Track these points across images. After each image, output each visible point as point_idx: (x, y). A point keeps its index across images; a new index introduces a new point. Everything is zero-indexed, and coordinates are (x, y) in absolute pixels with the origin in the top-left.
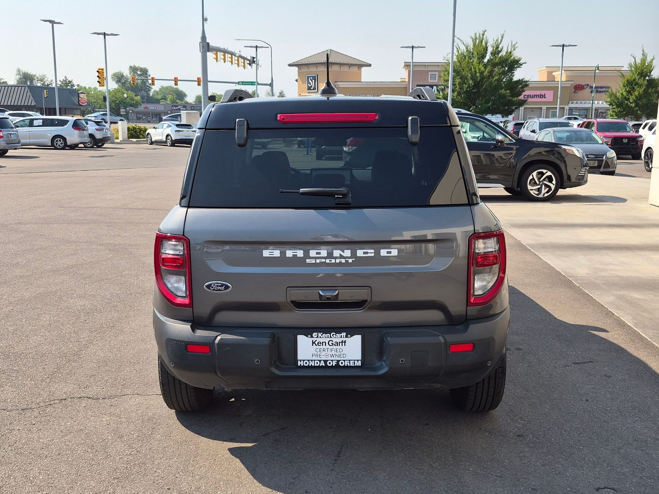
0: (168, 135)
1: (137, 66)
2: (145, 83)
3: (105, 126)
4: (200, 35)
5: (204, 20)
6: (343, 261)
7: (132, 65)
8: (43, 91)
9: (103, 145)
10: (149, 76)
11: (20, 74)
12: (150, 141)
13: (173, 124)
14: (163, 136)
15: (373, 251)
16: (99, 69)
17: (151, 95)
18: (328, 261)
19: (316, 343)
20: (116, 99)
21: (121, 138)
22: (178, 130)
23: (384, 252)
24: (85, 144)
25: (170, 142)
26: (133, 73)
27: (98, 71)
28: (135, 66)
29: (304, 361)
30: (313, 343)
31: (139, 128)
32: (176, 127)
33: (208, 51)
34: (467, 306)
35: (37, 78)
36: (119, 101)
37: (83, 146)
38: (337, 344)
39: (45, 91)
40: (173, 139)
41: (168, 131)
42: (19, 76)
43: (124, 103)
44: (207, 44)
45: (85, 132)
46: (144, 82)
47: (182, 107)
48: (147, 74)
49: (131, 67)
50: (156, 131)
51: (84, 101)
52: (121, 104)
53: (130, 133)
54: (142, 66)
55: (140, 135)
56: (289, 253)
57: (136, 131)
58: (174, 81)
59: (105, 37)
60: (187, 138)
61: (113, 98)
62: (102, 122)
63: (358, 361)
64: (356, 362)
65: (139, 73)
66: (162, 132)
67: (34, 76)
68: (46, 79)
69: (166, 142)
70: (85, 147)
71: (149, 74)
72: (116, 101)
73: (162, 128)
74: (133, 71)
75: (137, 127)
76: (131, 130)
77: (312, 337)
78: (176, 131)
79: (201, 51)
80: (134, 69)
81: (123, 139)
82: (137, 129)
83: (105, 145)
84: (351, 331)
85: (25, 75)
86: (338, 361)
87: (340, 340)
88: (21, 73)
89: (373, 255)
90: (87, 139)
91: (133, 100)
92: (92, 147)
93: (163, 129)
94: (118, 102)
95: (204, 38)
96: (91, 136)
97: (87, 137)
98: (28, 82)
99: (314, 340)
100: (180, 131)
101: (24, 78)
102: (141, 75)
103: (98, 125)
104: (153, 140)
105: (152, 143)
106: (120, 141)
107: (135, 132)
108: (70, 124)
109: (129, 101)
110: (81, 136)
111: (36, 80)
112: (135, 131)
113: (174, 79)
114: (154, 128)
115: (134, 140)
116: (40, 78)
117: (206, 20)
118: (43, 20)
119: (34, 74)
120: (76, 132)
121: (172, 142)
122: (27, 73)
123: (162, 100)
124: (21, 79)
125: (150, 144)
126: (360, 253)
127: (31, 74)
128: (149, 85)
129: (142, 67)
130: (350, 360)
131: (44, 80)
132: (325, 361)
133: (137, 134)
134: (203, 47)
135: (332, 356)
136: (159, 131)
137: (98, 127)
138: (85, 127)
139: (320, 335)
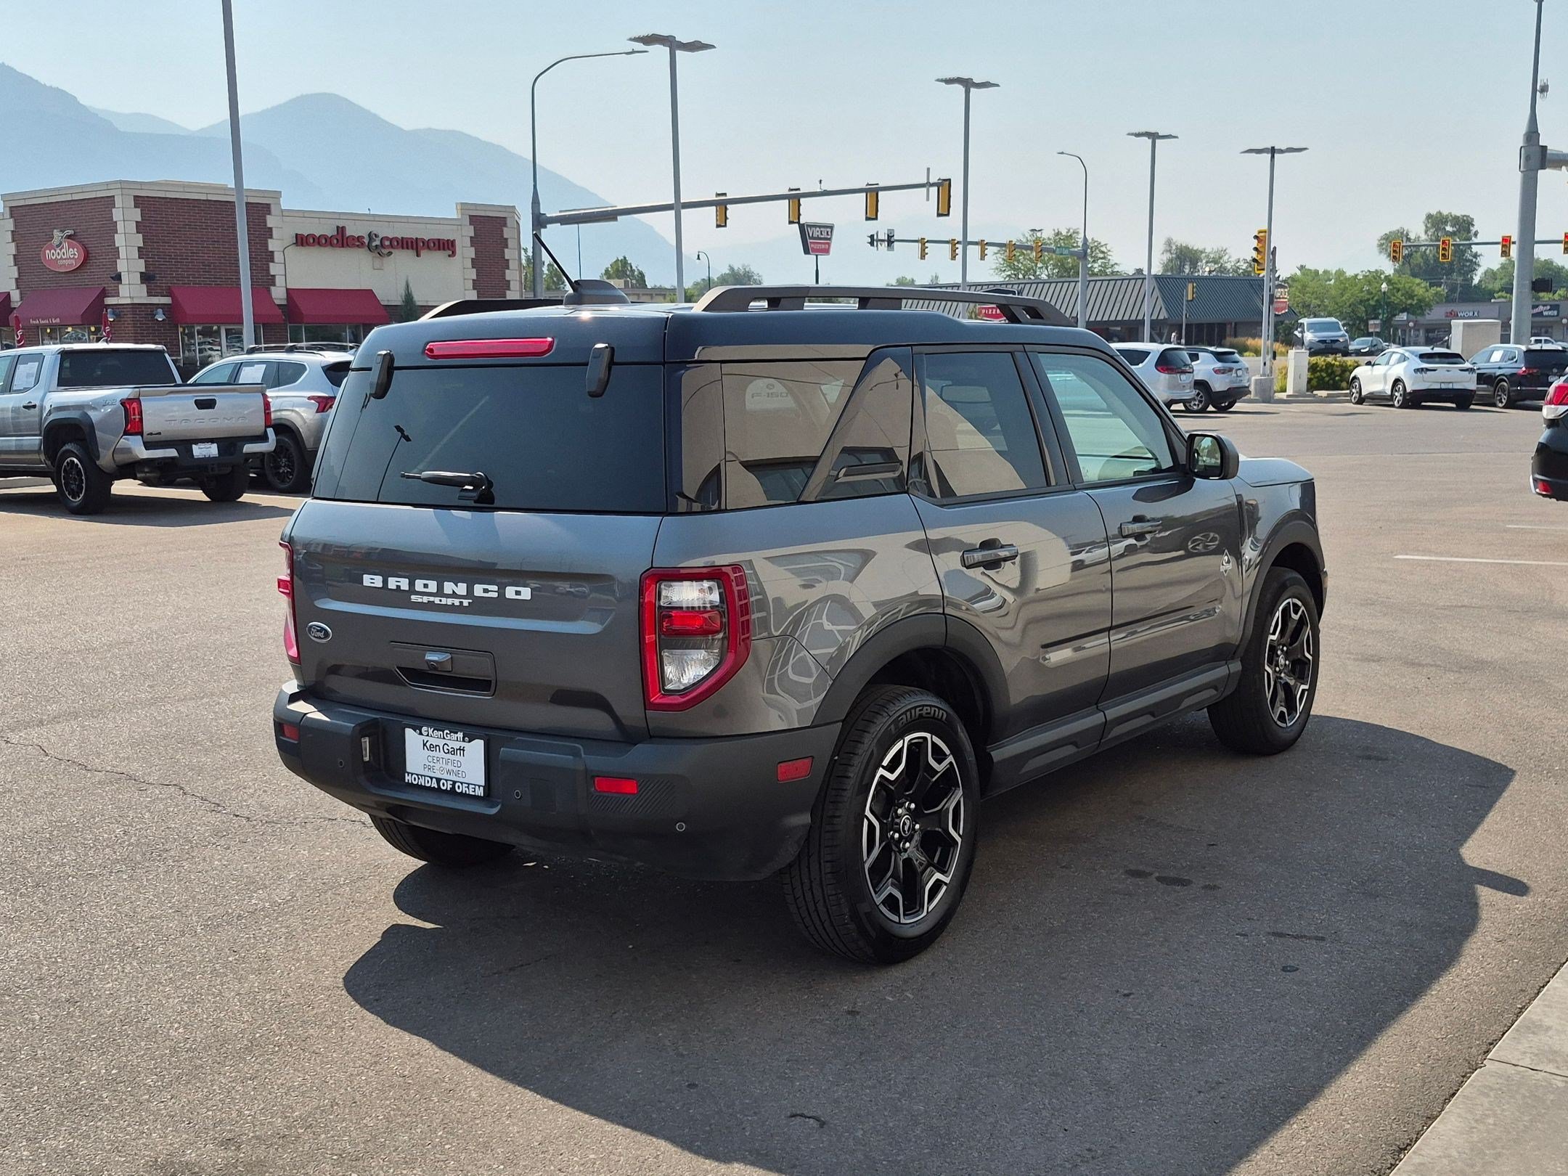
0: (1397, 381)
1: (1445, 213)
2: (1463, 252)
3: (1237, 362)
4: (1523, 127)
5: (1538, 90)
6: (457, 602)
7: (1434, 212)
8: (1186, 287)
9: (1231, 405)
10: (1476, 234)
11: (1170, 251)
12: (1358, 395)
13: (1412, 353)
14: (1385, 383)
15: (495, 588)
16: (1260, 232)
17: (1476, 281)
18: (437, 600)
19: (428, 745)
20: (1369, 296)
21: (1290, 391)
22: (1422, 369)
23: (510, 592)
24: (1188, 405)
25: (1401, 398)
26: (1432, 230)
27: (1256, 237)
28: (1440, 213)
29: (412, 774)
30: (424, 745)
31: (1341, 366)
32: (1418, 360)
33: (1543, 167)
34: (645, 709)
35: (1207, 256)
36: (1377, 301)
37: (1183, 408)
38: (453, 752)
39: (1190, 286)
40: (1408, 390)
41: (1399, 370)
42: (1168, 255)
43: (1388, 304)
44: (1538, 149)
45: (1183, 377)
46: (1460, 251)
47: (1548, 307)
48: (1469, 231)
49: (1429, 217)
50: (1372, 370)
51: (1282, 305)
52: (1381, 306)
53: (1317, 377)
54: (1458, 212)
55: (1342, 381)
56: (392, 583)
57: (1333, 372)
58: (1500, 246)
59: (1273, 157)
60: (1443, 386)
61: (1363, 294)
62: (1233, 353)
63: (479, 786)
64: (477, 787)
65: (1449, 228)
66: (1385, 376)
67: (1202, 252)
68: (1226, 258)
69: (1392, 397)
70: (1188, 410)
71: (1473, 229)
72: (1368, 300)
73: (1388, 363)
74: (1433, 226)
75: (1337, 363)
76: (1321, 370)
77: (421, 734)
78: (1417, 371)
79: (1522, 169)
80: (1436, 222)
81: (1294, 392)
82: (1335, 368)
83: (1238, 406)
84: (471, 729)
85: (1181, 251)
86: (454, 782)
87: (457, 745)
88: (1174, 247)
89: (495, 595)
90: (1190, 393)
91: (1412, 297)
92: (1203, 410)
93: (1387, 367)
94: (1372, 303)
95: (1532, 133)
96: (1201, 385)
97: (1190, 388)
98: (1187, 267)
99: (426, 739)
100: (1428, 370)
101: (1178, 257)
102: (1453, 234)
103: (1219, 360)
104: (1364, 393)
105: (1361, 401)
106: (1288, 396)
107: (1328, 375)
108: (1151, 361)
109: (1401, 300)
110: (1172, 387)
111: (1204, 261)
112: (1330, 371)
113: (1500, 240)
114: (1369, 363)
115: (1323, 393)
116: (1212, 256)
117: (1544, 89)
118: (1132, 134)
119: (1200, 249)
120: (1164, 377)
121: (1404, 398)
122: (1187, 248)
123: (1500, 294)
124: (1171, 260)
125: (1357, 403)
126: (478, 590)
127: (1195, 248)
128: (1471, 258)
129: (1458, 215)
130: (469, 784)
131: (1222, 261)
132: (438, 780)
133: (1334, 379)
134: (1528, 158)
135: (448, 772)
136: (1379, 370)
137: (1219, 365)
138: (1186, 365)
139: (431, 731)
